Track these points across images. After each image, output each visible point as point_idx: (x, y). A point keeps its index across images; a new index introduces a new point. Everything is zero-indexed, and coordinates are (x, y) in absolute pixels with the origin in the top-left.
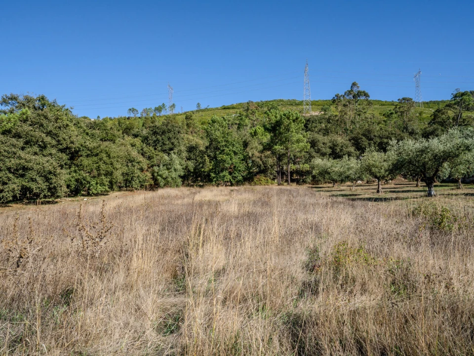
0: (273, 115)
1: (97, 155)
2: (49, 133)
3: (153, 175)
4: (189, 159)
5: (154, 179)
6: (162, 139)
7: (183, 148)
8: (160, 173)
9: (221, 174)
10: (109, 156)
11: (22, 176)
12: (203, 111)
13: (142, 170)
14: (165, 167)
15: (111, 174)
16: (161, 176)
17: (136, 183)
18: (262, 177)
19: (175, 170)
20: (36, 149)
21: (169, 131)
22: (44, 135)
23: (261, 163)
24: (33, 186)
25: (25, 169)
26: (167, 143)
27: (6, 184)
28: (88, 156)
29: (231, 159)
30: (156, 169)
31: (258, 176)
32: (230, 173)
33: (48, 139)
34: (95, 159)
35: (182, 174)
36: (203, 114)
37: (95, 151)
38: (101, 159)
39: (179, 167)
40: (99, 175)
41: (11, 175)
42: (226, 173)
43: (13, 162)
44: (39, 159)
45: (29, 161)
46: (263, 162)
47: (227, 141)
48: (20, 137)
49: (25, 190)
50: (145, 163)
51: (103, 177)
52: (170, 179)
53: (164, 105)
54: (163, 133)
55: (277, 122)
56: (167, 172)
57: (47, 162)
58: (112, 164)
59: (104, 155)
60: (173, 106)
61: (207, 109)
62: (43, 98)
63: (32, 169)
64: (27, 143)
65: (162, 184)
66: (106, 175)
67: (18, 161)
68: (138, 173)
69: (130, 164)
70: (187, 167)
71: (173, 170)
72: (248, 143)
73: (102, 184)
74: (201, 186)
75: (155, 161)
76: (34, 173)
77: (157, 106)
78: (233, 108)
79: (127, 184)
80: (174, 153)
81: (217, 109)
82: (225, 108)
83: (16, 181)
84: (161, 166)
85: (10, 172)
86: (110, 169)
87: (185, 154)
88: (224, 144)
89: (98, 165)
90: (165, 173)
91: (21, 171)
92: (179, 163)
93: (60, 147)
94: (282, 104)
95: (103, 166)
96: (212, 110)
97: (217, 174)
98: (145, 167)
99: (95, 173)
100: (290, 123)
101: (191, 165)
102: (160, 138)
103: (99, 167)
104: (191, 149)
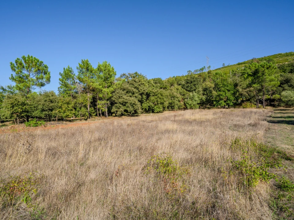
0: (253, 66)
1: (157, 95)
2: (135, 88)
3: (184, 103)
4: (204, 94)
5: (185, 104)
6: (191, 86)
7: (201, 89)
8: (188, 102)
9: (220, 102)
10: (162, 95)
11: (125, 105)
12: (225, 67)
13: (179, 101)
14: (190, 99)
15: (163, 103)
16: (188, 104)
17: (176, 107)
18: (248, 104)
19: (195, 101)
20: (130, 94)
21: (194, 81)
22: (133, 88)
23: (247, 95)
24: (128, 109)
25: (126, 103)
26: (193, 87)
27: (119, 109)
28: (153, 96)
29: (225, 94)
30: (186, 100)
31: (245, 103)
32: (225, 102)
33: (135, 90)
34: (156, 97)
35: (199, 102)
36: (226, 69)
37: (156, 94)
38: (158, 97)
39: (197, 99)
40: (158, 104)
41: (120, 105)
42: (222, 102)
43: (121, 100)
44: (131, 99)
45: (127, 100)
46: (248, 94)
48: (125, 90)
49: (126, 111)
50: (180, 98)
51: (160, 105)
52: (192, 105)
53: (204, 67)
55: (256, 70)
56: (191, 101)
57: (133, 100)
58: (163, 99)
59: (159, 95)
60: (210, 67)
61: (228, 66)
62: (136, 73)
63: (127, 103)
64: (127, 92)
65: (189, 107)
66: (161, 104)
67: (123, 100)
68: (177, 102)
69: (173, 98)
70: (201, 99)
71: (194, 101)
72: (238, 84)
73: (159, 108)
74: (209, 108)
75: (186, 96)
76: (129, 104)
77: (201, 68)
78: (244, 63)
79: (171, 107)
80: (196, 92)
81: (235, 65)
82: (239, 64)
83: (123, 107)
84: (188, 99)
85: (120, 104)
86: (162, 101)
87: (201, 92)
88: (221, 86)
89: (157, 99)
90: (190, 102)
91: (124, 104)
92: (197, 96)
93: (140, 93)
94: (280, 57)
95: (159, 100)
96: (231, 66)
97: (218, 102)
98: (180, 99)
99: (156, 103)
100: (265, 70)
101: (204, 98)
102: (190, 85)
103: (157, 100)
104: (205, 90)
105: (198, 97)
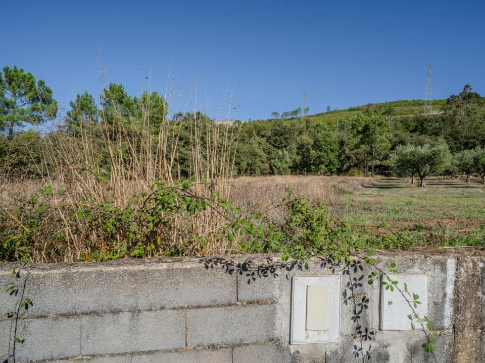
3: (270, 166)
4: (298, 154)
5: (271, 168)
6: (280, 139)
7: (294, 146)
8: (275, 164)
9: (319, 167)
11: (182, 164)
12: (331, 112)
13: (263, 162)
14: (279, 160)
15: (239, 164)
16: (275, 167)
17: (258, 171)
18: (355, 170)
19: (286, 162)
21: (286, 133)
25: (184, 159)
26: (284, 142)
29: (327, 155)
30: (272, 161)
31: (352, 169)
32: (326, 166)
35: (291, 165)
39: (289, 160)
42: (323, 166)
45: (186, 155)
46: (356, 158)
47: (327, 141)
48: (182, 139)
50: (265, 156)
52: (281, 169)
53: (300, 108)
54: (282, 134)
55: (366, 126)
58: (239, 157)
60: (307, 109)
61: (335, 111)
62: (199, 113)
63: (187, 160)
64: (185, 143)
65: (276, 171)
68: (259, 163)
69: (253, 157)
70: (295, 160)
71: (284, 162)
72: (344, 142)
74: (304, 175)
75: (273, 155)
77: (295, 110)
78: (358, 110)
80: (286, 150)
81: (344, 111)
82: (351, 110)
84: (276, 160)
87: (295, 151)
90: (279, 164)
92: (289, 156)
94: (405, 105)
96: (340, 111)
97: (317, 166)
98: (265, 159)
100: (376, 127)
101: (298, 159)
102: (278, 138)
104: (301, 147)
105: (291, 158)
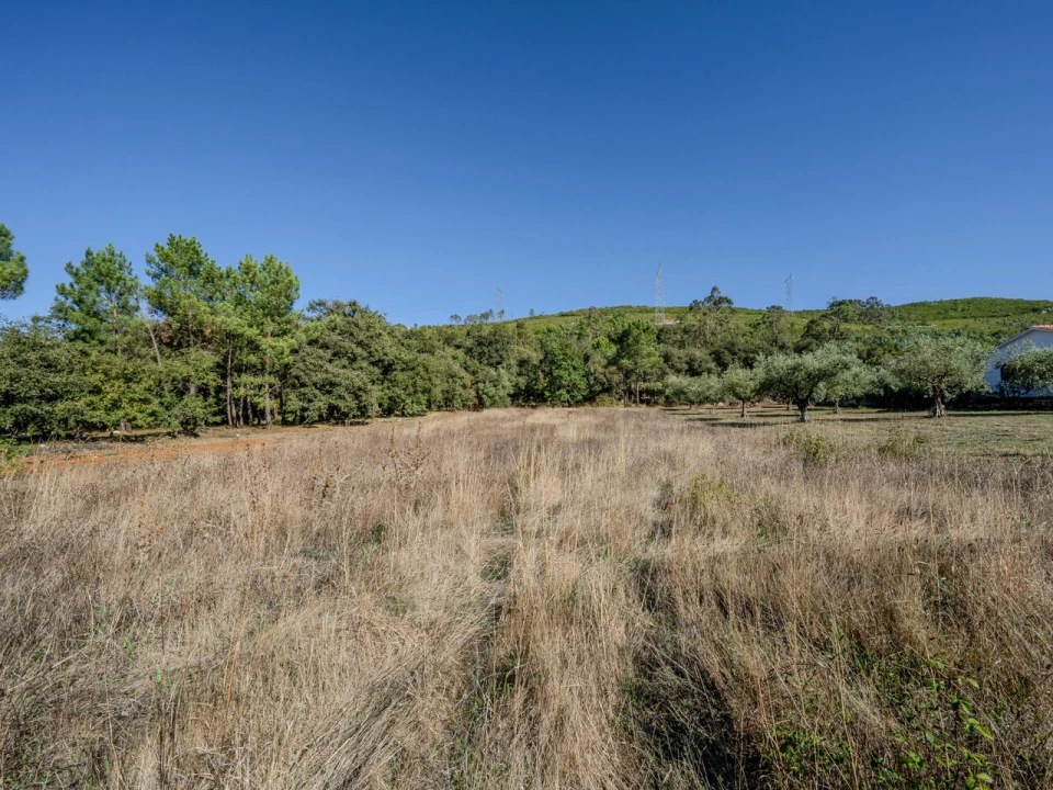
0: (619, 324)
1: (413, 369)
2: (360, 344)
3: (477, 393)
4: (520, 374)
5: (479, 397)
6: (489, 351)
7: (513, 362)
8: (486, 390)
9: (558, 393)
10: (427, 370)
11: (329, 392)
12: (537, 318)
13: (464, 387)
14: (492, 384)
15: (429, 391)
16: (486, 394)
17: (457, 403)
18: (605, 397)
19: (504, 387)
20: (345, 361)
21: (497, 342)
22: (354, 346)
23: (605, 380)
24: (341, 404)
25: (332, 384)
26: (495, 355)
27: (312, 401)
28: (403, 370)
29: (569, 375)
30: (481, 385)
31: (601, 396)
32: (568, 392)
33: (359, 351)
34: (411, 373)
35: (512, 392)
36: (537, 321)
37: (411, 365)
38: (418, 374)
39: (508, 384)
40: (415, 392)
41: (317, 392)
42: (563, 391)
43: (319, 377)
44: (349, 373)
45: (338, 376)
46: (607, 379)
47: (565, 354)
48: (328, 348)
49: (332, 408)
50: (468, 379)
51: (420, 395)
52: (497, 398)
53: (491, 310)
54: (490, 343)
55: (624, 332)
56: (493, 389)
57: (357, 376)
58: (430, 380)
59: (421, 369)
60: (502, 312)
61: (541, 316)
62: (354, 304)
63: (339, 385)
64: (335, 355)
65: (488, 403)
66: (423, 392)
67: (324, 376)
68: (459, 390)
69: (450, 380)
70: (517, 384)
71: (500, 387)
72: (589, 357)
73: (419, 403)
74: (533, 407)
75: (480, 376)
76: (342, 390)
77: (484, 312)
78: (573, 315)
79: (447, 403)
80: (503, 368)
81: (554, 316)
82: (563, 315)
83: (323, 398)
84: (487, 383)
85: (316, 388)
86: (428, 385)
87: (515, 369)
88: (561, 357)
89: (414, 380)
90: (492, 391)
91: (328, 387)
92: (508, 379)
93: (372, 359)
95: (420, 383)
96: (547, 317)
97: (553, 393)
98: (468, 383)
99: (411, 390)
100: (640, 334)
101: (522, 381)
102: (486, 349)
103: (415, 383)
104: (522, 363)
105: (510, 380)
